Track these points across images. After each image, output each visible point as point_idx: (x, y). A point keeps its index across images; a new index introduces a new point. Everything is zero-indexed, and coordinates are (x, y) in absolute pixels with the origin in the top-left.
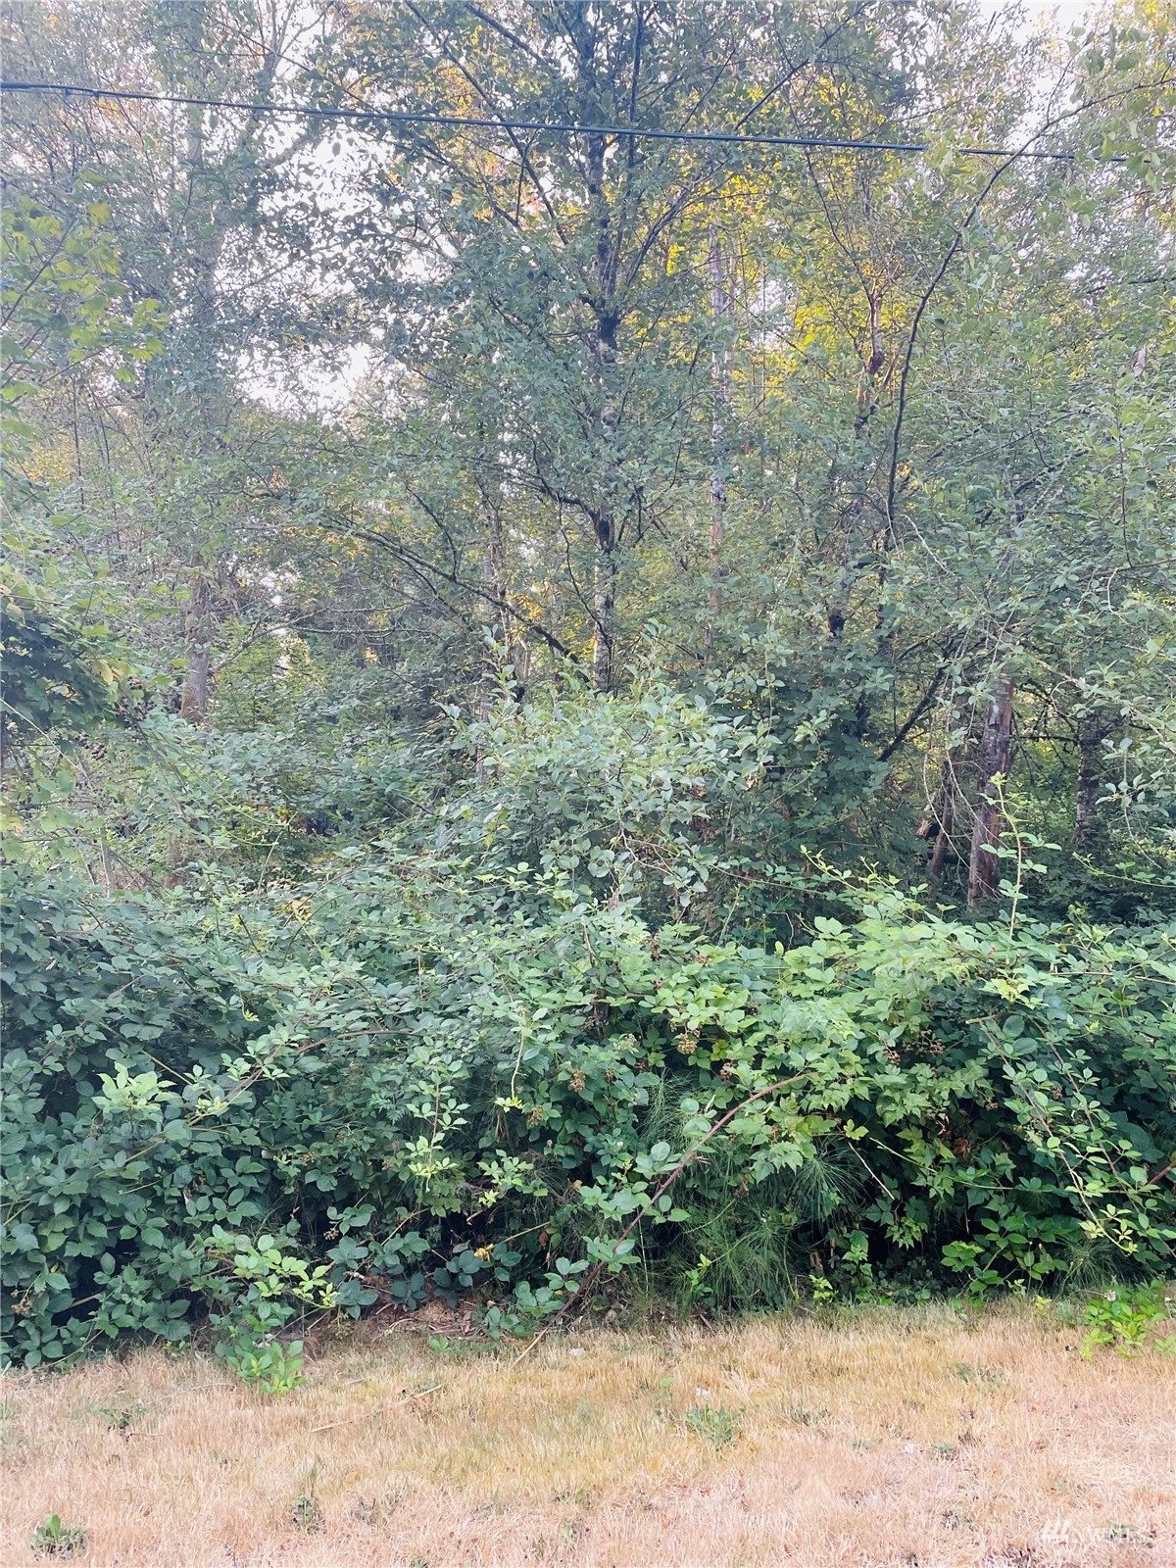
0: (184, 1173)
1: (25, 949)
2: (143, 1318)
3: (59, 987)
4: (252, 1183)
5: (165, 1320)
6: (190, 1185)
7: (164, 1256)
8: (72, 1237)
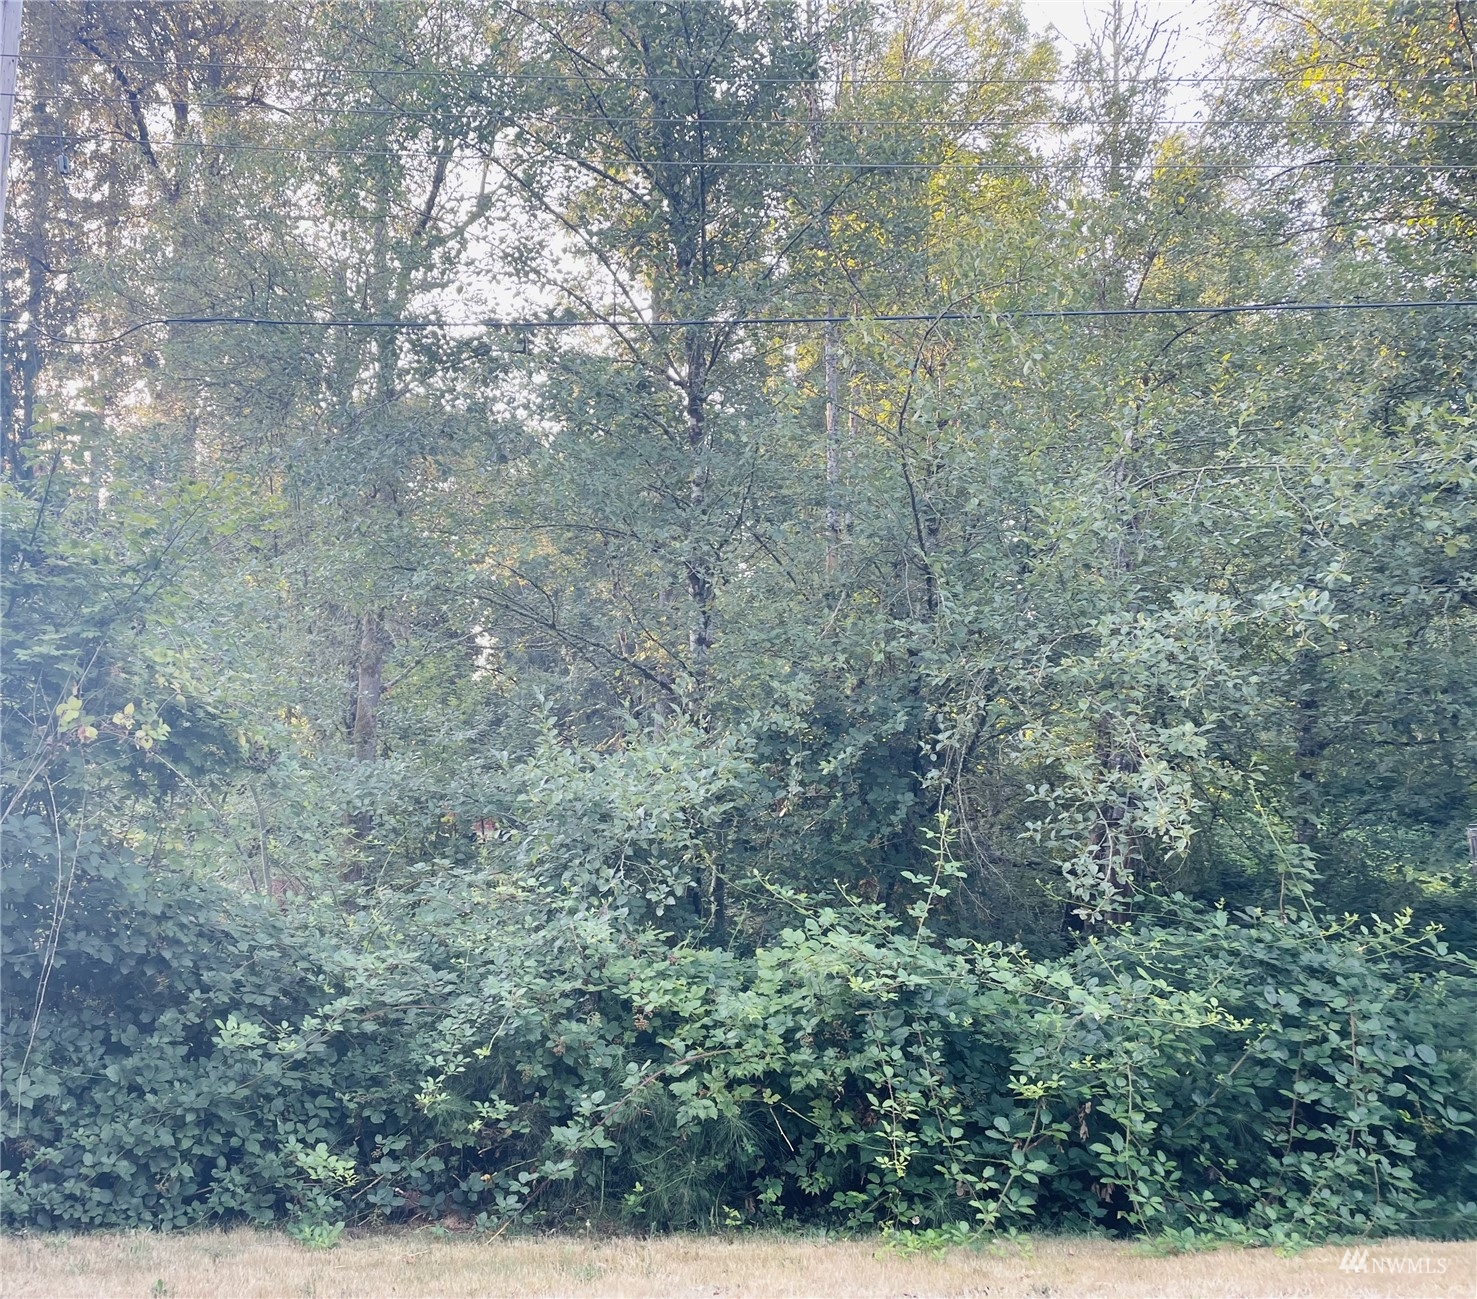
0: (279, 1103)
1: (180, 936)
2: (242, 1204)
3: (202, 964)
4: (325, 1114)
5: (258, 1207)
6: (282, 1114)
7: (259, 1161)
8: (199, 1142)
